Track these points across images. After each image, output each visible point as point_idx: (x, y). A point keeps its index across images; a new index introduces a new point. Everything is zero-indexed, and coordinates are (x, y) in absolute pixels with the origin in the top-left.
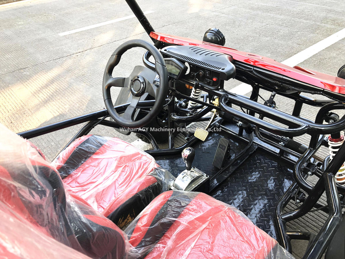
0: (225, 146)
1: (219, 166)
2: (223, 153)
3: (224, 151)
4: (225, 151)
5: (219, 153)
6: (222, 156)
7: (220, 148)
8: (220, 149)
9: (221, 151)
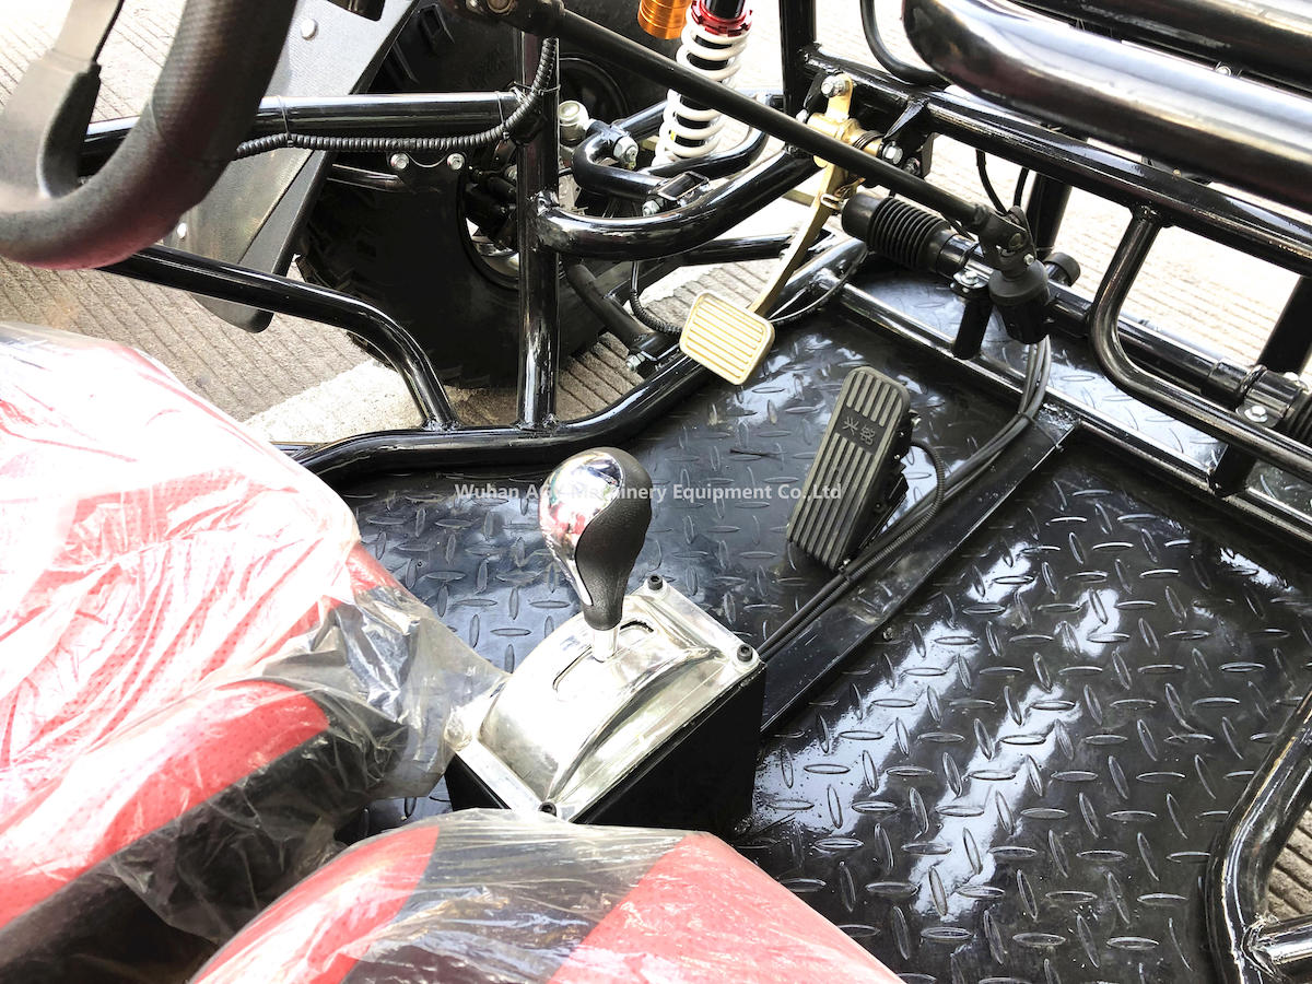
0: (882, 423)
1: (830, 547)
2: (863, 467)
3: (868, 455)
4: (877, 458)
5: (833, 469)
6: (855, 486)
7: (846, 433)
8: (844, 441)
9: (848, 457)
